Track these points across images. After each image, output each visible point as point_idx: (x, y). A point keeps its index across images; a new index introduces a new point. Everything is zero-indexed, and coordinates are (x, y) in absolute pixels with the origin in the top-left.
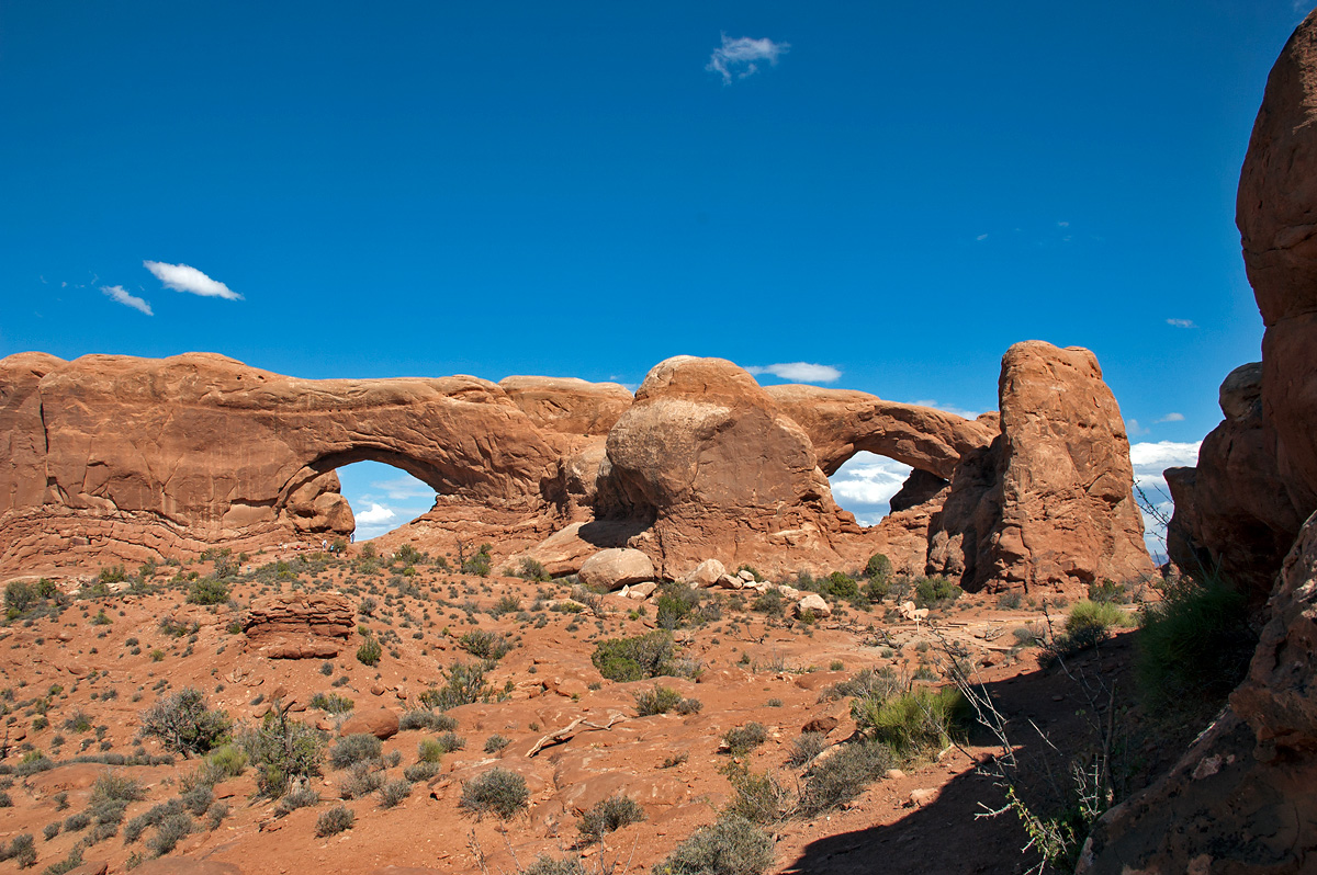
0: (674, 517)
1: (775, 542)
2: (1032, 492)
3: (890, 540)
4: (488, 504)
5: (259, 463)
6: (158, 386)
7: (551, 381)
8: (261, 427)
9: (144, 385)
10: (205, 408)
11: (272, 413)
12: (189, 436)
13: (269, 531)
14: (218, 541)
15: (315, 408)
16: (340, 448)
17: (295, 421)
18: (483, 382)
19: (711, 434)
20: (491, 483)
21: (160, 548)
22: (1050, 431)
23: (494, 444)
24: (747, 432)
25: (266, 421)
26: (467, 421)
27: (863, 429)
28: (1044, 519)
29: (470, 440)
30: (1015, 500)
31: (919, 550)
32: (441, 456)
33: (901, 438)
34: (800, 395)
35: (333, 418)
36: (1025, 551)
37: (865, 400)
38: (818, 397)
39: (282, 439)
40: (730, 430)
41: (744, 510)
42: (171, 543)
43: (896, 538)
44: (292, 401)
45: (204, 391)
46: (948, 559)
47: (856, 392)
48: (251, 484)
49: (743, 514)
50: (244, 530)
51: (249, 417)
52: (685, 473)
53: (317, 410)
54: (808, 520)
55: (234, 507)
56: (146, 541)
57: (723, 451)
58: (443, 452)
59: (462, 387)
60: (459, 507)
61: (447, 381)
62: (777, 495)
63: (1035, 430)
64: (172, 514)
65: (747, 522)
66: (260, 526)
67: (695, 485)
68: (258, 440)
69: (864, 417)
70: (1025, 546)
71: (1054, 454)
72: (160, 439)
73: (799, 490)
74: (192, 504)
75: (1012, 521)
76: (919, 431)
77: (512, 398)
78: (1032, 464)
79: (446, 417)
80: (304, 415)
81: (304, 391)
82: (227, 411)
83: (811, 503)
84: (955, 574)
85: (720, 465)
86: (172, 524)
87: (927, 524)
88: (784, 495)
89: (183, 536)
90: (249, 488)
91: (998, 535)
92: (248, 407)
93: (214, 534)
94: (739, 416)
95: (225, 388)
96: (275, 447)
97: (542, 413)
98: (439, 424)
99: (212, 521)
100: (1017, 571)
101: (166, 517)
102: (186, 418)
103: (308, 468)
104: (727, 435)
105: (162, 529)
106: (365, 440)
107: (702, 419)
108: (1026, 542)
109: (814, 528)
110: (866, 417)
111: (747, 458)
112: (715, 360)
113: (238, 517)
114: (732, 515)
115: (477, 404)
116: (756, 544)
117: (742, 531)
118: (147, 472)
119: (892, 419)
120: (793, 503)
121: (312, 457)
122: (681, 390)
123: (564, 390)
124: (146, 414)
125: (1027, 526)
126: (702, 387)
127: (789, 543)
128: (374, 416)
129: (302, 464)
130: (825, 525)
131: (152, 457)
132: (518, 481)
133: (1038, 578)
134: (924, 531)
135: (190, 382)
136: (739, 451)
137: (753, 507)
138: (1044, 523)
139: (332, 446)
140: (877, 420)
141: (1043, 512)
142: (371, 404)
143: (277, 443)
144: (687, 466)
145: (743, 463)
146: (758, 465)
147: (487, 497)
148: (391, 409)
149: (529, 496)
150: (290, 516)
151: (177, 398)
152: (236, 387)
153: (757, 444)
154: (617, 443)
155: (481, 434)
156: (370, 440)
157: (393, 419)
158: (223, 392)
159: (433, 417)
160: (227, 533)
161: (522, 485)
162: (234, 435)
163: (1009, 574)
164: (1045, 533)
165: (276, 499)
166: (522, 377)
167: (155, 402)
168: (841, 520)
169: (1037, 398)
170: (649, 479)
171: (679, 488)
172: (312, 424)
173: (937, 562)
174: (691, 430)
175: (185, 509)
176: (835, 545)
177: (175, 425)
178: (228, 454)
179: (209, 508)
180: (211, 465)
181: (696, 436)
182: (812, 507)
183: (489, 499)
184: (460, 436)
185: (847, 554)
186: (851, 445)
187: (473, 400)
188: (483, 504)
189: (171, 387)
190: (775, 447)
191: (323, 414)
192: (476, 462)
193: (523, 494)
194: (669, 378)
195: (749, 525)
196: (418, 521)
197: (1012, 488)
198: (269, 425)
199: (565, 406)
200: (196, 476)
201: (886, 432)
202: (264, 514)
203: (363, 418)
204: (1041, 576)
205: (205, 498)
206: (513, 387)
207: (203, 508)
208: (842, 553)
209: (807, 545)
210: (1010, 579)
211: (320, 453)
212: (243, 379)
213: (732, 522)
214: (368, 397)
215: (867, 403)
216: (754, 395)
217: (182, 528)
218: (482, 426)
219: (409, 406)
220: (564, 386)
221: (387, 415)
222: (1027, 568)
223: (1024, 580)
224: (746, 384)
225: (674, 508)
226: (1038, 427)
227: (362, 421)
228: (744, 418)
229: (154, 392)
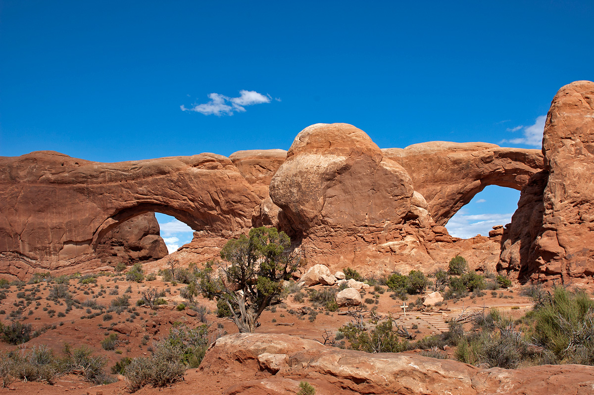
0: (312, 236)
1: (382, 250)
2: (566, 202)
3: (474, 246)
4: (223, 236)
5: (79, 218)
6: (14, 174)
7: (260, 152)
8: (79, 195)
9: (6, 173)
10: (42, 185)
11: (85, 185)
12: (33, 203)
13: (89, 260)
14: (57, 268)
15: (111, 180)
16: (129, 205)
17: (99, 190)
18: (216, 156)
19: (332, 177)
20: (223, 222)
21: (19, 275)
22: (584, 151)
23: (221, 196)
24: (360, 173)
25: (81, 191)
26: (204, 182)
27: (487, 169)
28: (580, 223)
29: (207, 194)
30: (552, 208)
31: (495, 253)
32: (190, 206)
33: (518, 174)
34: (436, 148)
35: (122, 186)
36: (560, 250)
37: (486, 148)
38: (449, 149)
39: (93, 201)
40: (347, 172)
41: (359, 229)
42: (26, 271)
43: (478, 245)
44: (97, 177)
45: (40, 174)
46: (511, 259)
47: (479, 143)
48: (75, 231)
49: (359, 232)
50: (73, 261)
51: (70, 189)
52: (315, 205)
53: (112, 182)
54: (410, 234)
55: (66, 246)
56: (11, 271)
57: (343, 187)
58: (191, 203)
59: (201, 160)
60: (206, 239)
61: (194, 157)
62: (384, 216)
63: (570, 152)
64: (27, 252)
65: (362, 237)
66: (83, 257)
67: (323, 212)
68: (78, 203)
69: (486, 160)
70: (560, 245)
71: (588, 169)
72: (16, 206)
73: (400, 212)
74: (39, 246)
75: (549, 226)
76: (532, 167)
77: (236, 165)
78: (566, 179)
79: (191, 180)
80: (105, 185)
81: (103, 170)
82: (56, 186)
83: (412, 221)
84: (515, 270)
85: (341, 198)
86: (27, 259)
87: (502, 233)
88: (390, 217)
89: (35, 266)
90: (74, 233)
91: (540, 237)
92: (69, 183)
93: (54, 264)
94: (353, 162)
95: (53, 171)
96: (89, 206)
97: (254, 173)
98: (187, 185)
99: (53, 256)
100: (553, 266)
101: (24, 255)
102: (31, 192)
103: (110, 219)
104: (345, 176)
105: (22, 262)
106: (144, 199)
107: (326, 166)
108: (561, 242)
109: (414, 239)
110: (488, 160)
111: (360, 191)
112: (337, 125)
113: (68, 252)
114: (351, 232)
115: (210, 170)
116: (368, 253)
117: (359, 244)
118: (9, 227)
119: (510, 160)
120: (396, 222)
121: (112, 212)
122: (313, 147)
123: (268, 157)
124: (7, 191)
125: (562, 228)
126: (327, 144)
127: (392, 251)
128: (147, 183)
129: (106, 217)
130: (423, 237)
131: (11, 218)
132: (238, 219)
133: (572, 272)
134: (499, 238)
135: (32, 169)
136: (354, 187)
137: (366, 226)
138: (578, 226)
139: (124, 204)
140: (497, 162)
141: (578, 217)
142: (146, 175)
143: (90, 204)
144: (317, 200)
145: (357, 195)
146: (369, 196)
147: (221, 230)
148: (157, 177)
149: (245, 228)
150: (126, 251)
151: (25, 180)
152: (61, 170)
153: (367, 181)
154: (274, 187)
155: (212, 190)
156: (147, 199)
157: (159, 184)
158: (53, 174)
159: (183, 181)
160: (62, 263)
161: (240, 221)
162: (62, 201)
163: (547, 269)
164: (580, 234)
165: (92, 240)
166: (243, 151)
167: (13, 184)
168: (436, 233)
169: (572, 125)
170: (294, 211)
171: (312, 215)
172: (110, 190)
173: (504, 261)
174: (318, 174)
175: (35, 249)
176: (430, 251)
177: (24, 197)
178: (59, 213)
179: (49, 247)
180: (49, 221)
181: (322, 178)
182: (414, 224)
183: (223, 232)
184: (200, 192)
185: (438, 258)
186: (479, 181)
187: (209, 168)
188: (220, 236)
189: (22, 173)
190: (381, 182)
191: (116, 184)
192: (212, 209)
193: (242, 227)
194: (307, 140)
195: (364, 239)
196: (181, 249)
197: (549, 199)
198: (83, 193)
199: (269, 167)
200: (39, 228)
201: (505, 170)
202: (85, 249)
203: (141, 185)
204: (576, 269)
205: (47, 242)
206: (237, 158)
207: (46, 248)
208: (434, 257)
209: (406, 252)
210: (548, 272)
211: (117, 209)
212: (65, 165)
213: (352, 238)
214: (143, 171)
215: (488, 150)
216: (364, 147)
217: (34, 261)
218: (213, 185)
219: (168, 175)
220: (268, 155)
221: (155, 182)
222: (563, 263)
223: (560, 274)
224: (358, 139)
225: (311, 230)
226: (573, 149)
227: (141, 187)
228: (357, 163)
229: (11, 177)
